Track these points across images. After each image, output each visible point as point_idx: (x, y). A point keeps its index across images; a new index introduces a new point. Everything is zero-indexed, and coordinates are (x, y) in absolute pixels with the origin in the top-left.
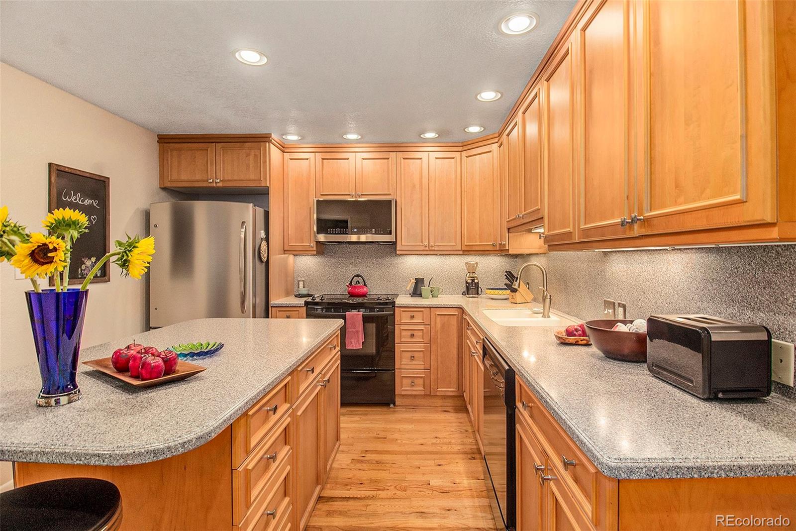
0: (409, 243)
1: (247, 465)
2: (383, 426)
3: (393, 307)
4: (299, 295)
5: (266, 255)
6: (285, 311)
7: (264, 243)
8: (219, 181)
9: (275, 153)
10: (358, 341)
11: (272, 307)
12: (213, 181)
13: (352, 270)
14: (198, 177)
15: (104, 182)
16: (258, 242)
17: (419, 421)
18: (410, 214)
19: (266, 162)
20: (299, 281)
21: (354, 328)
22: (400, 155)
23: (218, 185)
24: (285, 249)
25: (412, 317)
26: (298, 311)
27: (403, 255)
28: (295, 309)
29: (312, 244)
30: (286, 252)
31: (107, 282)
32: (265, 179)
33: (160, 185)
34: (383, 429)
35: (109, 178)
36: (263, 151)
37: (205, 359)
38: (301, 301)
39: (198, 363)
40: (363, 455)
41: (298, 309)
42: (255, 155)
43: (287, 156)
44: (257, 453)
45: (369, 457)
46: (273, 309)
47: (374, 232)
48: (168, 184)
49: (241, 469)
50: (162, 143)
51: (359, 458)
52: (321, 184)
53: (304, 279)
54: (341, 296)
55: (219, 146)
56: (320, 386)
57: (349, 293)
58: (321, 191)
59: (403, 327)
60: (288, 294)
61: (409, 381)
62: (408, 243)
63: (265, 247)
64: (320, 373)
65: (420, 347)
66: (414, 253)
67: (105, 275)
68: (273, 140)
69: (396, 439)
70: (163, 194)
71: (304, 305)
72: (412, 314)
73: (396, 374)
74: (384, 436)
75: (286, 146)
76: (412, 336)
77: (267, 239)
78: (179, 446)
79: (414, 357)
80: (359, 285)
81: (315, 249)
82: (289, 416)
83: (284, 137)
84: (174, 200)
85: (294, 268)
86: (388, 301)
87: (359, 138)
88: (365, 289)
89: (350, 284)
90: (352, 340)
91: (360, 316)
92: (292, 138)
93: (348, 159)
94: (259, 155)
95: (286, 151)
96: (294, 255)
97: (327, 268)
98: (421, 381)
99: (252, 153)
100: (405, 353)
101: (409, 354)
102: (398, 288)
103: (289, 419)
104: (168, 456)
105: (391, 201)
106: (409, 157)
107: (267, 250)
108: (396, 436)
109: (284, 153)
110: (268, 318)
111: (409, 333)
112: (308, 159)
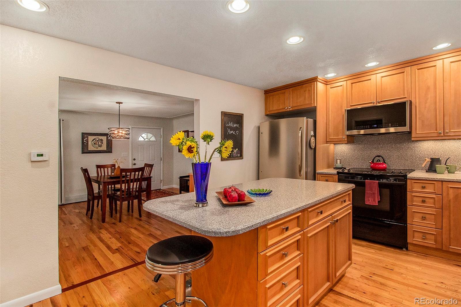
0: (424, 131)
1: (267, 253)
2: (393, 261)
3: (405, 179)
4: (336, 168)
5: (314, 144)
6: (325, 177)
7: (313, 138)
8: (290, 107)
9: (320, 86)
10: (374, 200)
11: (317, 174)
12: (287, 108)
13: (376, 152)
14: (281, 107)
15: (241, 116)
16: (309, 137)
17: (426, 266)
18: (425, 109)
19: (314, 93)
20: (337, 159)
21: (372, 191)
22: (415, 67)
23: (290, 109)
24: (327, 141)
25: (424, 188)
26: (333, 177)
27: (420, 140)
28: (331, 176)
29: (344, 137)
30: (327, 143)
31: (242, 159)
32: (314, 102)
33: (265, 114)
34: (392, 264)
35: (243, 114)
36: (313, 87)
37: (262, 197)
38: (335, 172)
39: (254, 198)
40: (371, 276)
41: (333, 176)
42: (309, 90)
43: (329, 86)
44: (274, 249)
45: (375, 278)
46: (318, 175)
47: (390, 126)
48: (268, 113)
49: (262, 254)
50: (266, 94)
51: (367, 276)
52: (351, 99)
53: (340, 158)
54: (366, 169)
55: (291, 89)
56: (330, 223)
57: (371, 167)
58: (351, 103)
59: (414, 194)
60: (329, 167)
61: (421, 235)
62: (422, 131)
63: (313, 140)
64: (331, 215)
65: (432, 211)
66: (429, 139)
67: (241, 156)
68: (319, 80)
69: (402, 273)
70: (267, 118)
71: (336, 174)
72: (424, 185)
73: (408, 227)
74: (392, 268)
75: (328, 81)
76: (423, 202)
77: (315, 136)
78: (224, 233)
79: (425, 217)
80: (379, 162)
81: (346, 140)
82: (300, 235)
83: (326, 76)
84: (271, 120)
85: (334, 151)
86: (400, 174)
87: (377, 64)
88: (384, 165)
89: (373, 162)
90: (370, 199)
91: (376, 183)
92: (331, 75)
93: (370, 80)
94: (311, 89)
95: (328, 84)
96: (334, 144)
97: (356, 151)
98: (433, 237)
99: (307, 89)
100: (416, 213)
101: (421, 215)
102: (415, 165)
103: (300, 237)
104: (220, 236)
105: (405, 102)
106: (423, 67)
107: (314, 142)
108: (402, 271)
109: (327, 85)
110: (315, 180)
111: (421, 199)
112: (342, 86)
